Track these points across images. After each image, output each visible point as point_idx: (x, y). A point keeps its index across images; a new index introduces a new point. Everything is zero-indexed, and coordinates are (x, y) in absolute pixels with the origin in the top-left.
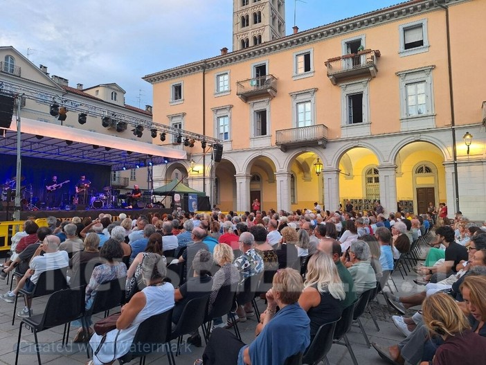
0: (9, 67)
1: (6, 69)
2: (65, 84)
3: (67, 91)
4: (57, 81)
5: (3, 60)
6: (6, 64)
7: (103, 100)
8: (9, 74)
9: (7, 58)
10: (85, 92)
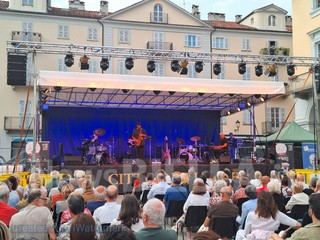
0: (158, 17)
1: (156, 19)
2: (222, 19)
3: (215, 27)
4: (213, 18)
5: (152, 10)
6: (156, 14)
7: (258, 28)
8: (158, 23)
9: (156, 7)
10: (242, 23)
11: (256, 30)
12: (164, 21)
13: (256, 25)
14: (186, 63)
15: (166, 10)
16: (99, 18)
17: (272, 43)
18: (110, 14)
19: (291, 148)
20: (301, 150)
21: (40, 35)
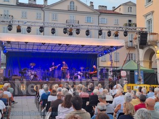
1: (71, 8)
2: (105, 9)
3: (101, 13)
4: (101, 8)
5: (69, 4)
6: (71, 6)
7: (123, 13)
8: (72, 10)
9: (71, 3)
10: (115, 11)
11: (122, 14)
12: (75, 10)
13: (121, 12)
14: (71, 29)
15: (76, 4)
16: (42, 8)
17: (130, 21)
18: (48, 6)
19: (129, 73)
20: (134, 74)
21: (12, 16)
